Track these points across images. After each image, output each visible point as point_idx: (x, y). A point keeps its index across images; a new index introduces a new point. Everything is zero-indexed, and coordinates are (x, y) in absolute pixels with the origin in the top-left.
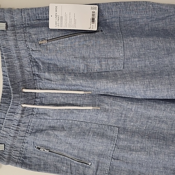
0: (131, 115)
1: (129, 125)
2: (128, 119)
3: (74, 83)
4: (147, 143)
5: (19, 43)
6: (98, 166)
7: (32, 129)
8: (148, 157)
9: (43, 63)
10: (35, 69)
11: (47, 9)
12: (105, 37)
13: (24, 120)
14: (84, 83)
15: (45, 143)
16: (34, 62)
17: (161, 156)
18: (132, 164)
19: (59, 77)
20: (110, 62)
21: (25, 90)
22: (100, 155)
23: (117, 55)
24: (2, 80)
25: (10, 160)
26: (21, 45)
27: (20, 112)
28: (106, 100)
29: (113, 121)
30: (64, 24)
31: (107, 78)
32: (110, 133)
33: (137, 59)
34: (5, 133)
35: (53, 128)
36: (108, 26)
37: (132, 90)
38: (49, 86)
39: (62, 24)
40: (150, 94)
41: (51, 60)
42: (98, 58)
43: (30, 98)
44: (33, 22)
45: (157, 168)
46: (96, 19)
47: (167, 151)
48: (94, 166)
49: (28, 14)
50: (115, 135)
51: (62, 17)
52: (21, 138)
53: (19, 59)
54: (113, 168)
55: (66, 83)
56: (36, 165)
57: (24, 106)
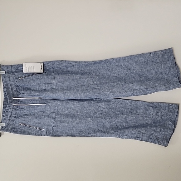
0: (60, 107)
1: (60, 112)
2: (59, 109)
3: (34, 94)
4: (67, 119)
5: (11, 79)
6: (47, 130)
7: (17, 116)
8: (68, 125)
9: (21, 87)
10: (18, 89)
11: (22, 65)
12: (46, 75)
13: (14, 112)
14: (39, 94)
15: (23, 122)
16: (17, 87)
17: (74, 124)
18: (62, 128)
19: (28, 92)
20: (49, 85)
21: (14, 98)
22: (47, 125)
23: (52, 82)
24: (3, 95)
25: (7, 130)
26: (11, 80)
27: (12, 108)
28: (49, 101)
29: (52, 110)
30: (29, 71)
31: (48, 91)
32: (51, 115)
33: (60, 83)
34: (5, 118)
35: (27, 115)
36: (48, 71)
37: (59, 96)
38: (24, 96)
39: (28, 71)
40: (67, 98)
41: (24, 85)
42: (44, 84)
43: (16, 102)
44: (16, 70)
45: (73, 129)
46: (43, 68)
47: (76, 121)
48: (45, 131)
49: (14, 67)
50: (54, 116)
51: (28, 68)
52: (12, 120)
53: (11, 86)
54: (53, 131)
55: (31, 94)
56: (19, 132)
57: (14, 105)
